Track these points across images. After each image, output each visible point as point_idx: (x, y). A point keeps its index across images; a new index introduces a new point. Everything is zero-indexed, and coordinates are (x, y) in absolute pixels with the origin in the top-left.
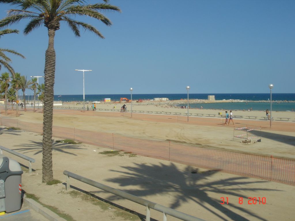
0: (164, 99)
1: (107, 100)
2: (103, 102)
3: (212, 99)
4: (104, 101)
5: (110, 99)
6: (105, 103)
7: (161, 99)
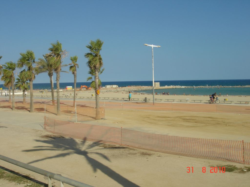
0: (115, 86)
1: (69, 88)
2: (65, 90)
3: (157, 86)
4: (66, 88)
5: (72, 87)
6: (66, 91)
7: (111, 86)
